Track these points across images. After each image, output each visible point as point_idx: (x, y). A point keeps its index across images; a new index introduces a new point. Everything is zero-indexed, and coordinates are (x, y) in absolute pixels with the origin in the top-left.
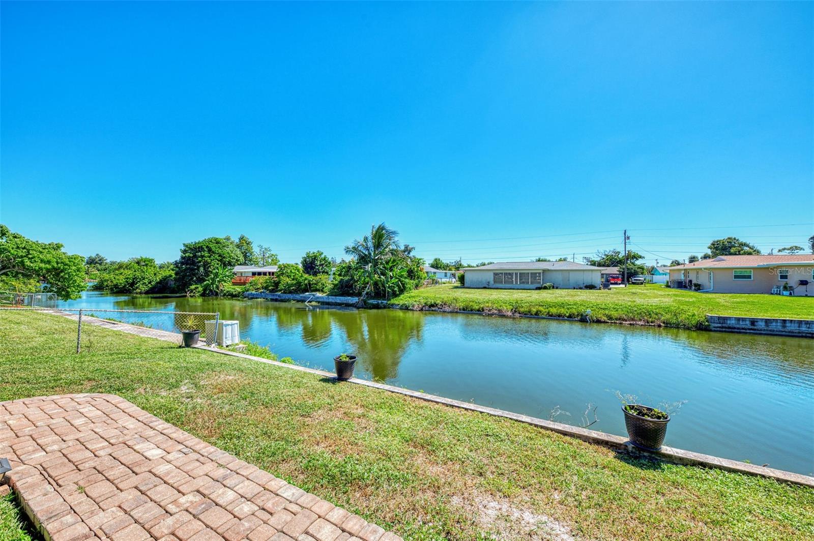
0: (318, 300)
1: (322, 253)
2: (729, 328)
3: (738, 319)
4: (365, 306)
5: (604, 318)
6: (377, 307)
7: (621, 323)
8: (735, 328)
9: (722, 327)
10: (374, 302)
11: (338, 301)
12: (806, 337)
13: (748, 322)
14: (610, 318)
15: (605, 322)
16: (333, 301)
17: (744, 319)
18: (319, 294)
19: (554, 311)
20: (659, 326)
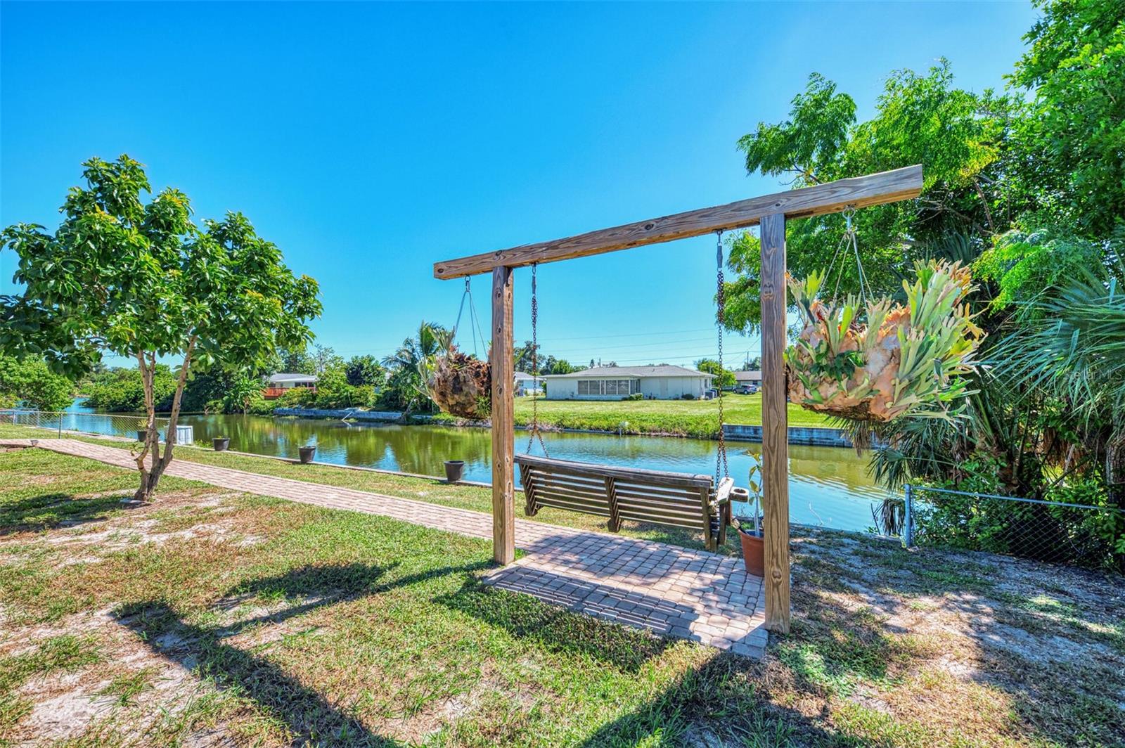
0: (359, 416)
1: (373, 359)
2: (738, 437)
3: (744, 428)
4: (407, 422)
5: (637, 430)
6: (420, 423)
7: (650, 435)
8: (741, 437)
9: (733, 436)
10: (418, 417)
11: (381, 417)
12: (797, 444)
13: (752, 431)
14: (643, 429)
15: (636, 434)
16: (375, 418)
17: (748, 428)
18: (360, 409)
19: (595, 424)
20: (681, 437)
